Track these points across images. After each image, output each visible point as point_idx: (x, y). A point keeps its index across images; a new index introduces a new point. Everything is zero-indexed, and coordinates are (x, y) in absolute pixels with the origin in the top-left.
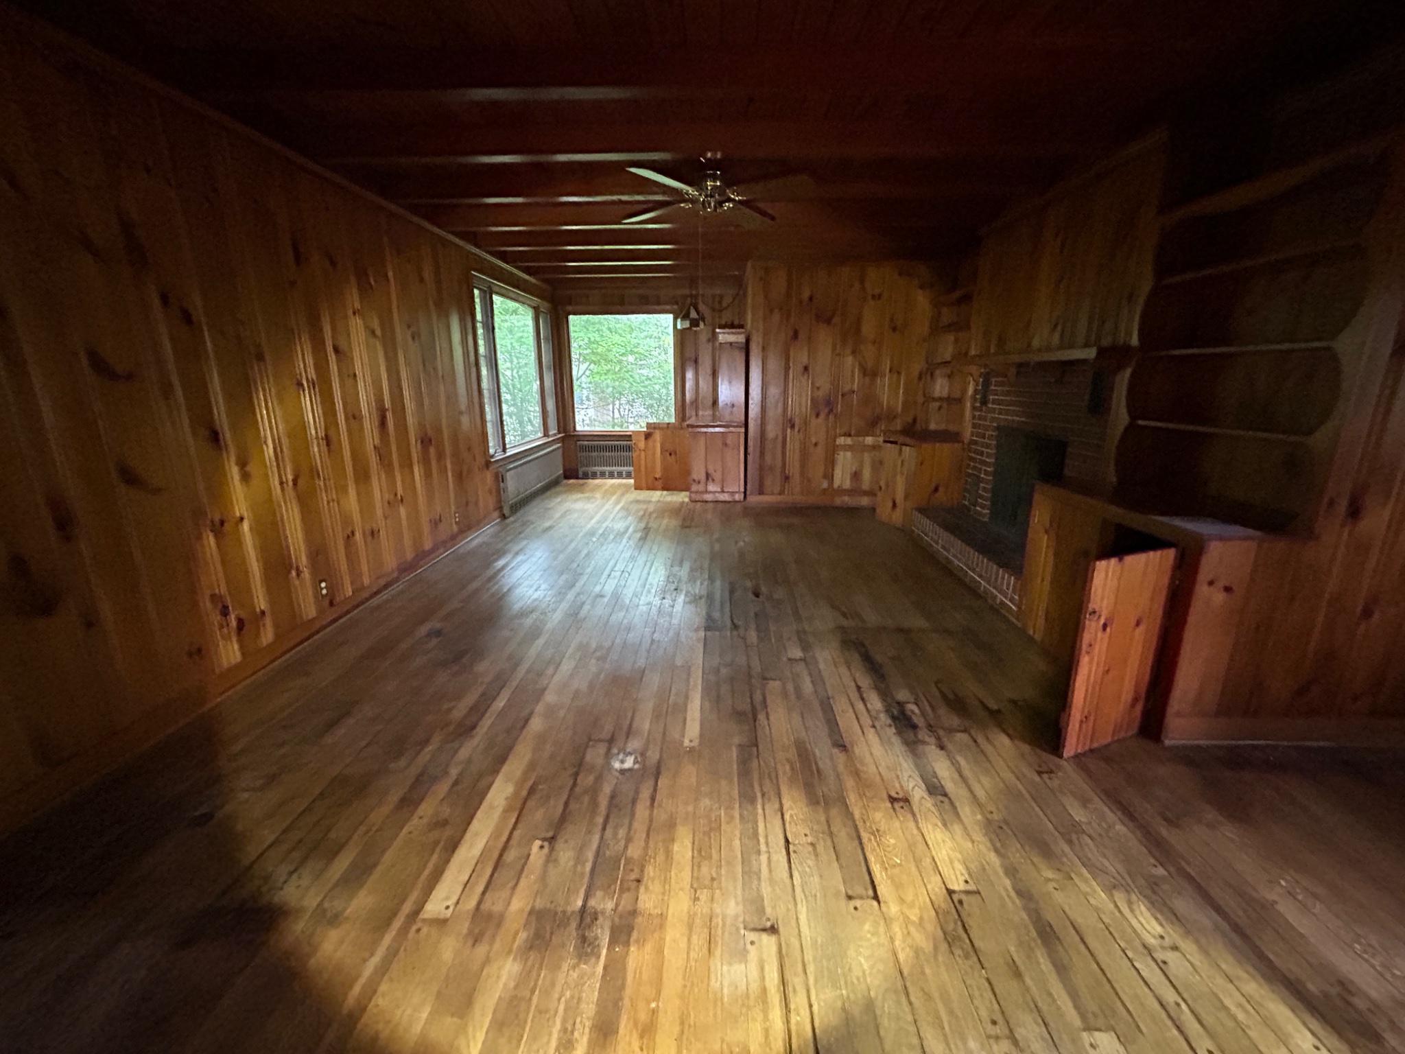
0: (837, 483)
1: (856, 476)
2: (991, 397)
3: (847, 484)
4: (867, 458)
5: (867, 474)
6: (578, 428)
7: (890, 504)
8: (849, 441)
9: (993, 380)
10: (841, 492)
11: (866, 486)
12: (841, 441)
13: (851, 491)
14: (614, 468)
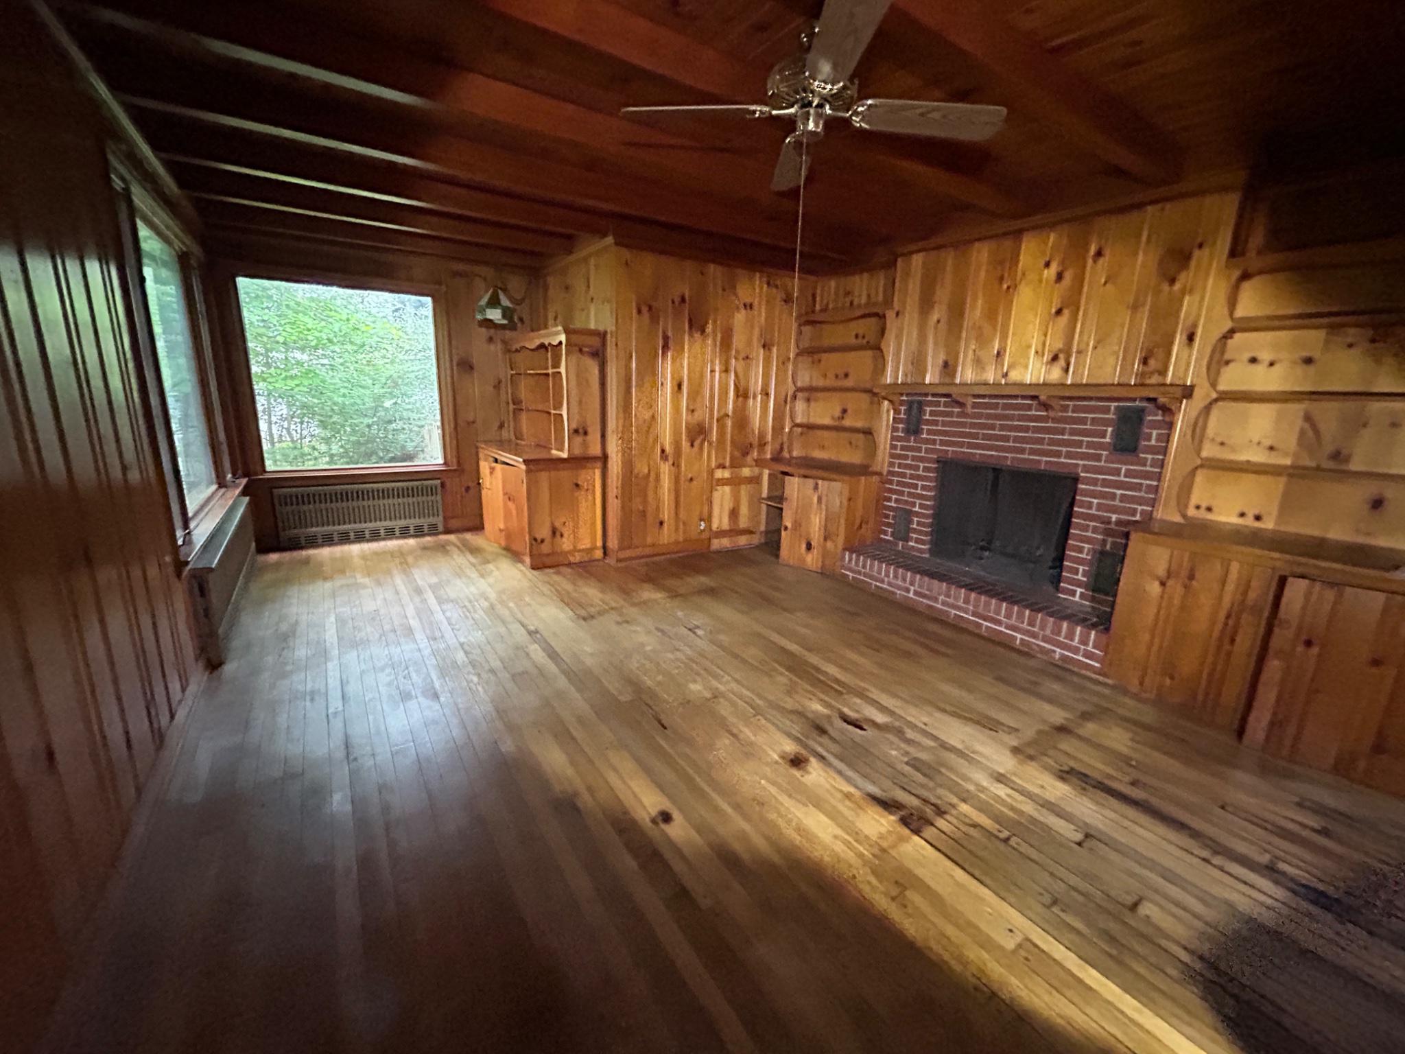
0: (715, 526)
1: (734, 513)
2: (925, 427)
3: (726, 525)
4: (744, 491)
5: (744, 510)
6: (270, 465)
7: (804, 546)
8: (726, 474)
9: (928, 409)
10: (721, 534)
11: (743, 523)
12: (719, 474)
13: (731, 531)
14: (378, 523)
